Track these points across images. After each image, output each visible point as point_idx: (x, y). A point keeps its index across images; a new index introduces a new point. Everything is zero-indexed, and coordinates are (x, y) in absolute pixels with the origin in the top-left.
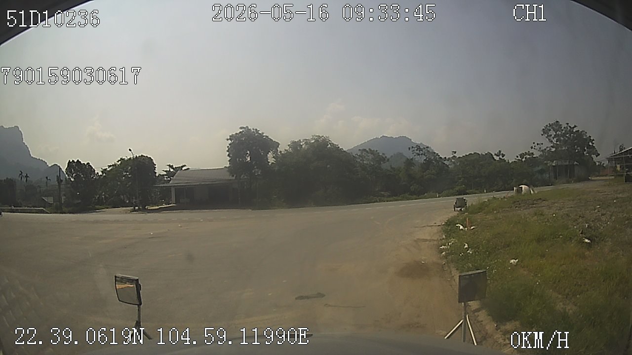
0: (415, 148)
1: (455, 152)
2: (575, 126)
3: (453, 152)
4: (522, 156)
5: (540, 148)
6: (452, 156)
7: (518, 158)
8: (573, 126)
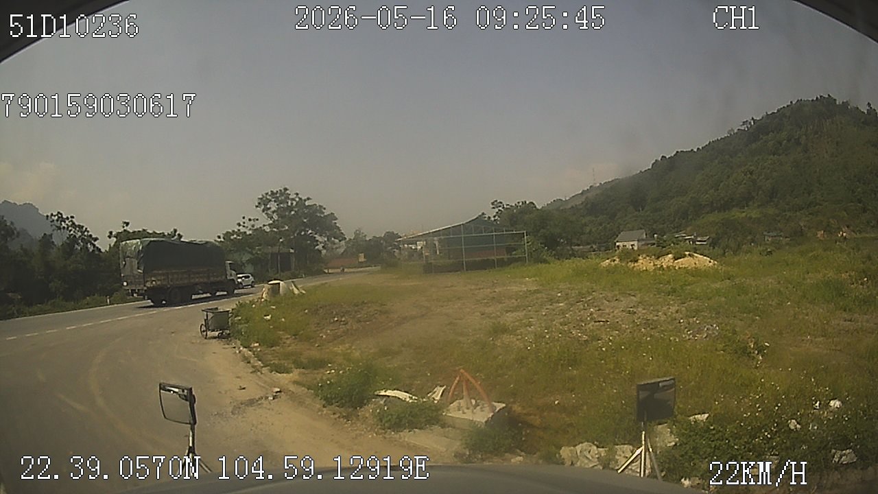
0: (55, 216)
1: (127, 224)
2: (308, 199)
3: (125, 223)
4: (227, 235)
5: (253, 226)
6: (123, 229)
7: (219, 240)
8: (306, 198)
